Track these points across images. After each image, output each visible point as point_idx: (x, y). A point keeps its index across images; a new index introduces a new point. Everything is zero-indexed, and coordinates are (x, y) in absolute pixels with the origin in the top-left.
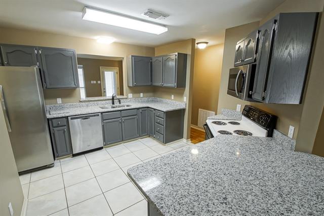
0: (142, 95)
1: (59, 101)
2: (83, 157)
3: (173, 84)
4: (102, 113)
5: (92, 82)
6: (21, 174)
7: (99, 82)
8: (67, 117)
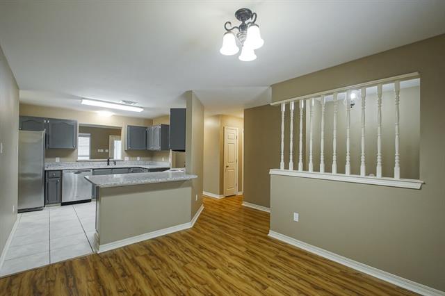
0: (138, 158)
1: (58, 160)
2: (70, 207)
3: (158, 147)
4: (93, 169)
5: (99, 151)
6: (20, 211)
7: (107, 151)
8: (61, 171)
